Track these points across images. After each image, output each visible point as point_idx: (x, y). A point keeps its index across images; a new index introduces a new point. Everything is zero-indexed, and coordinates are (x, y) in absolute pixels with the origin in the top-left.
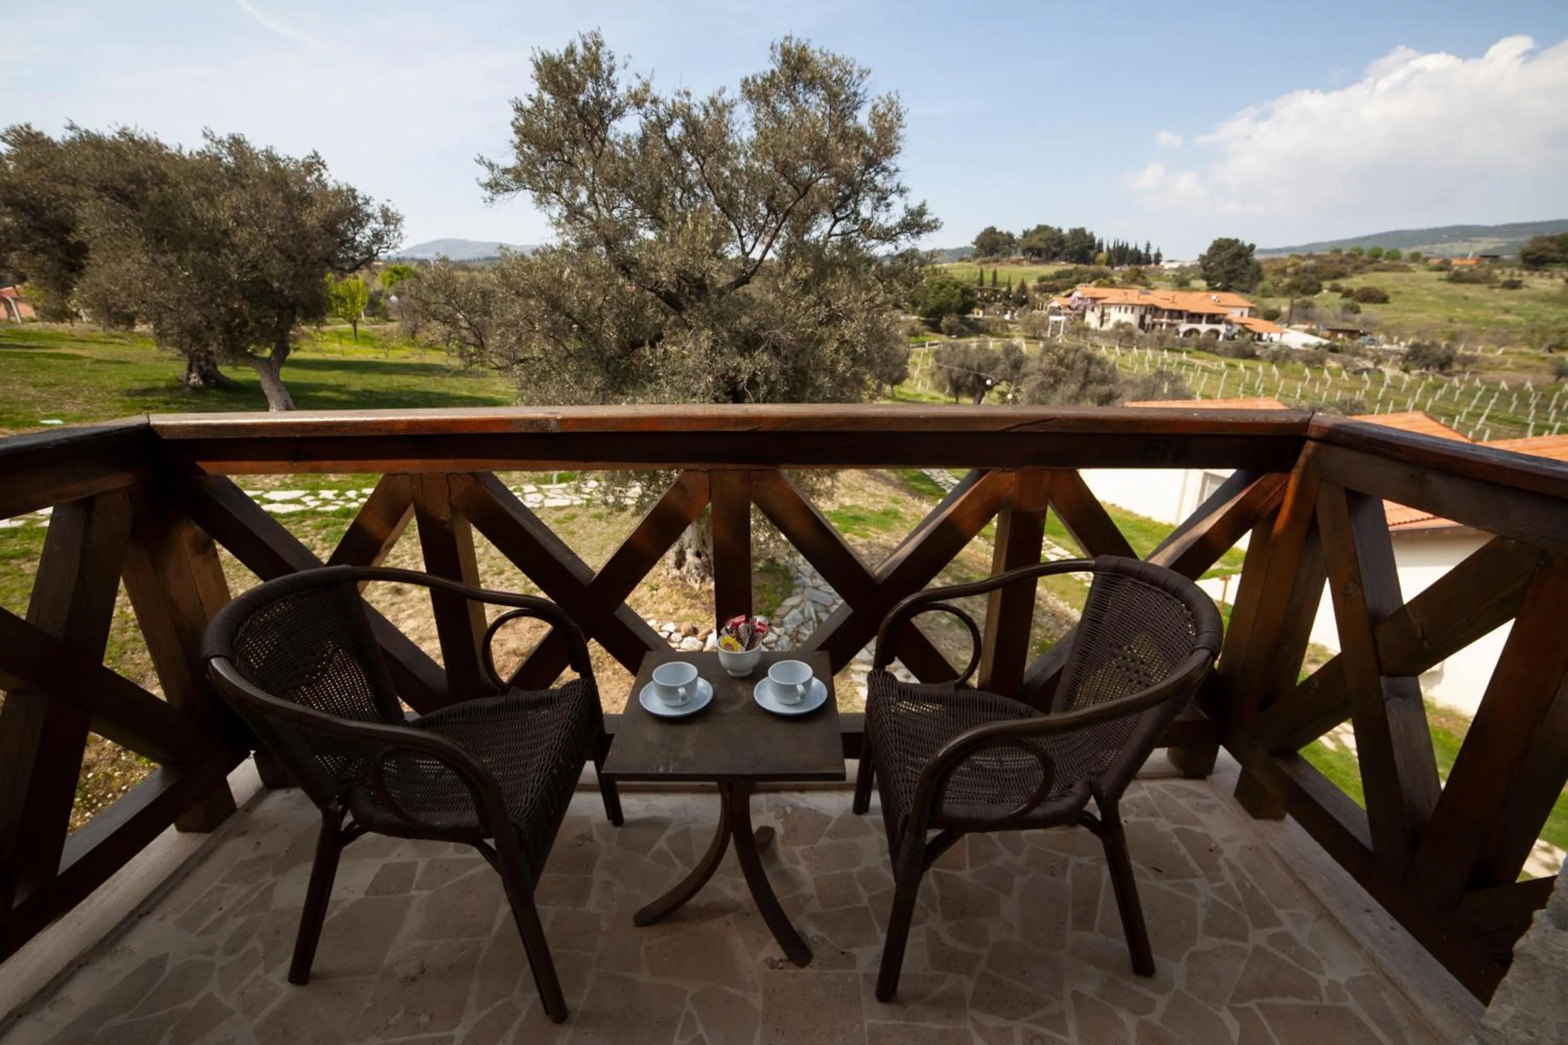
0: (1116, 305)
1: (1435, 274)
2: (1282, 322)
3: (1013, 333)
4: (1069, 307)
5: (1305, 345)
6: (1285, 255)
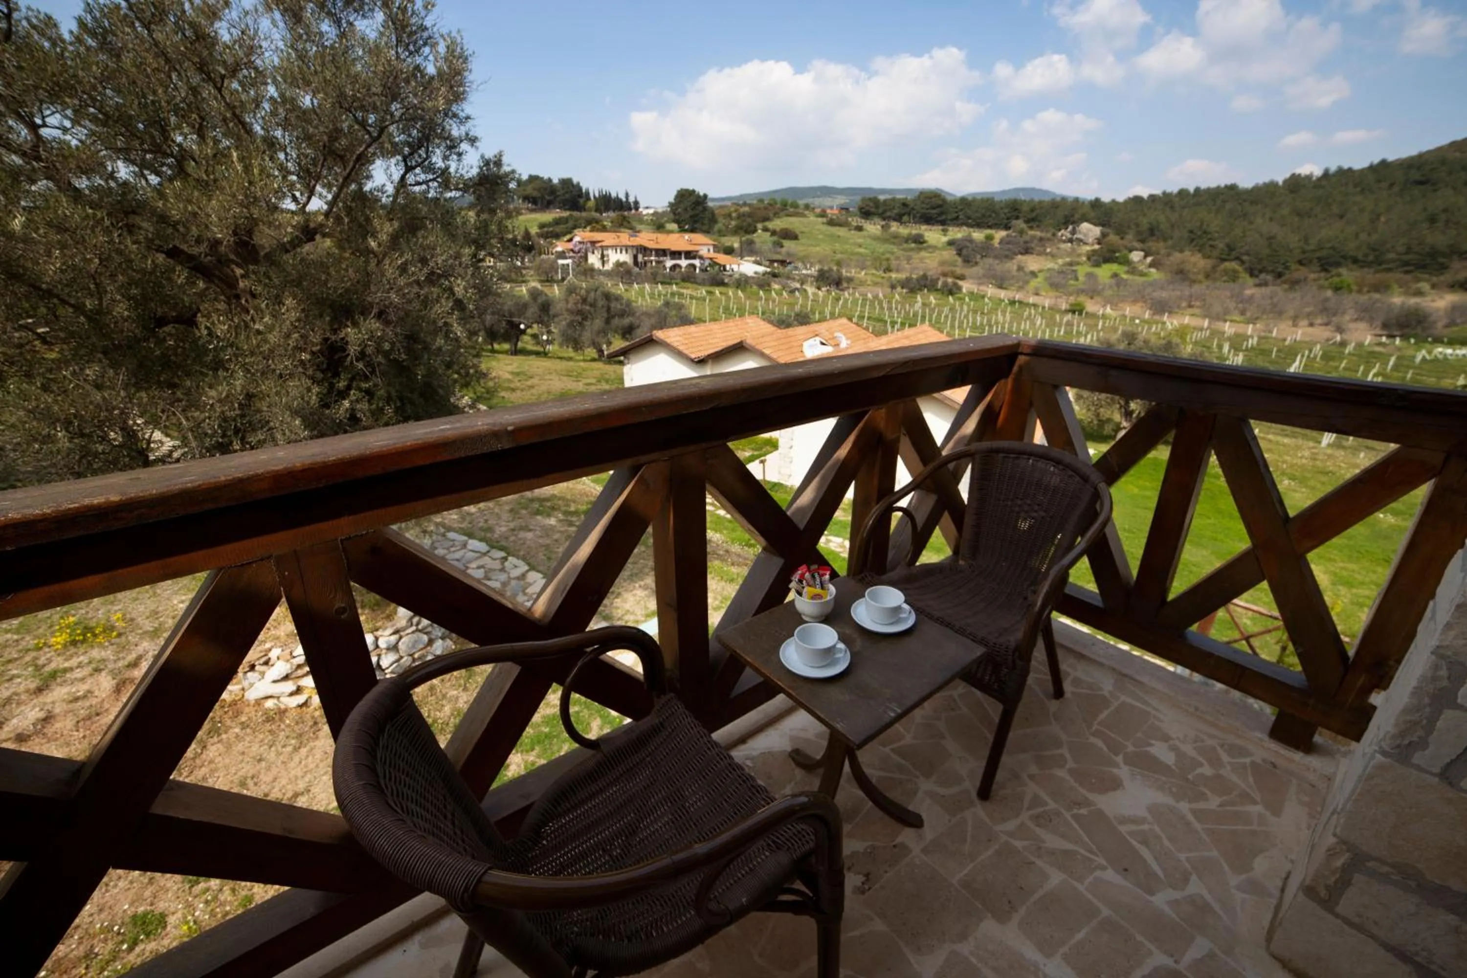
0: (612, 247)
1: (820, 220)
2: (736, 256)
3: (528, 278)
4: (572, 250)
5: (756, 273)
6: (729, 203)
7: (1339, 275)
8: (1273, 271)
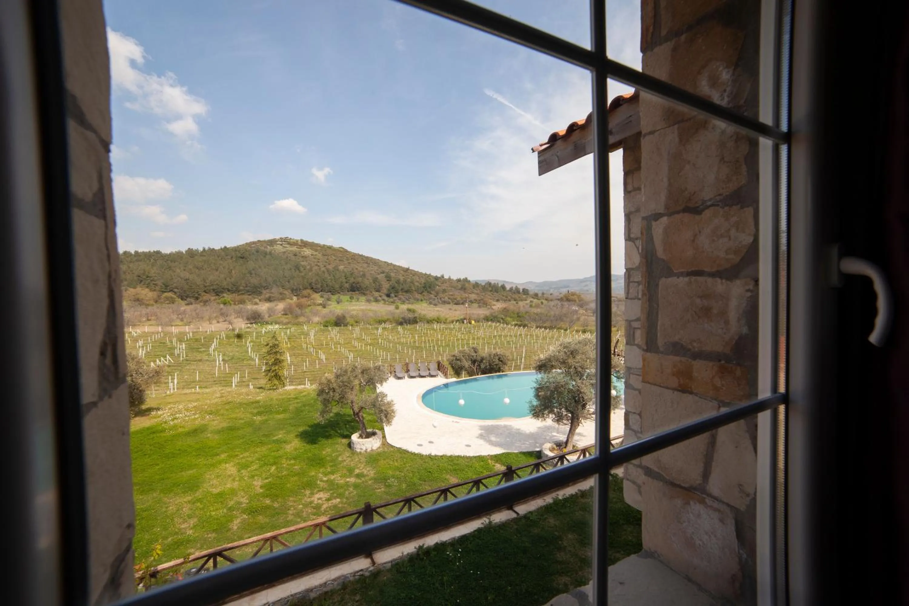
7: (223, 297)
8: (193, 297)
